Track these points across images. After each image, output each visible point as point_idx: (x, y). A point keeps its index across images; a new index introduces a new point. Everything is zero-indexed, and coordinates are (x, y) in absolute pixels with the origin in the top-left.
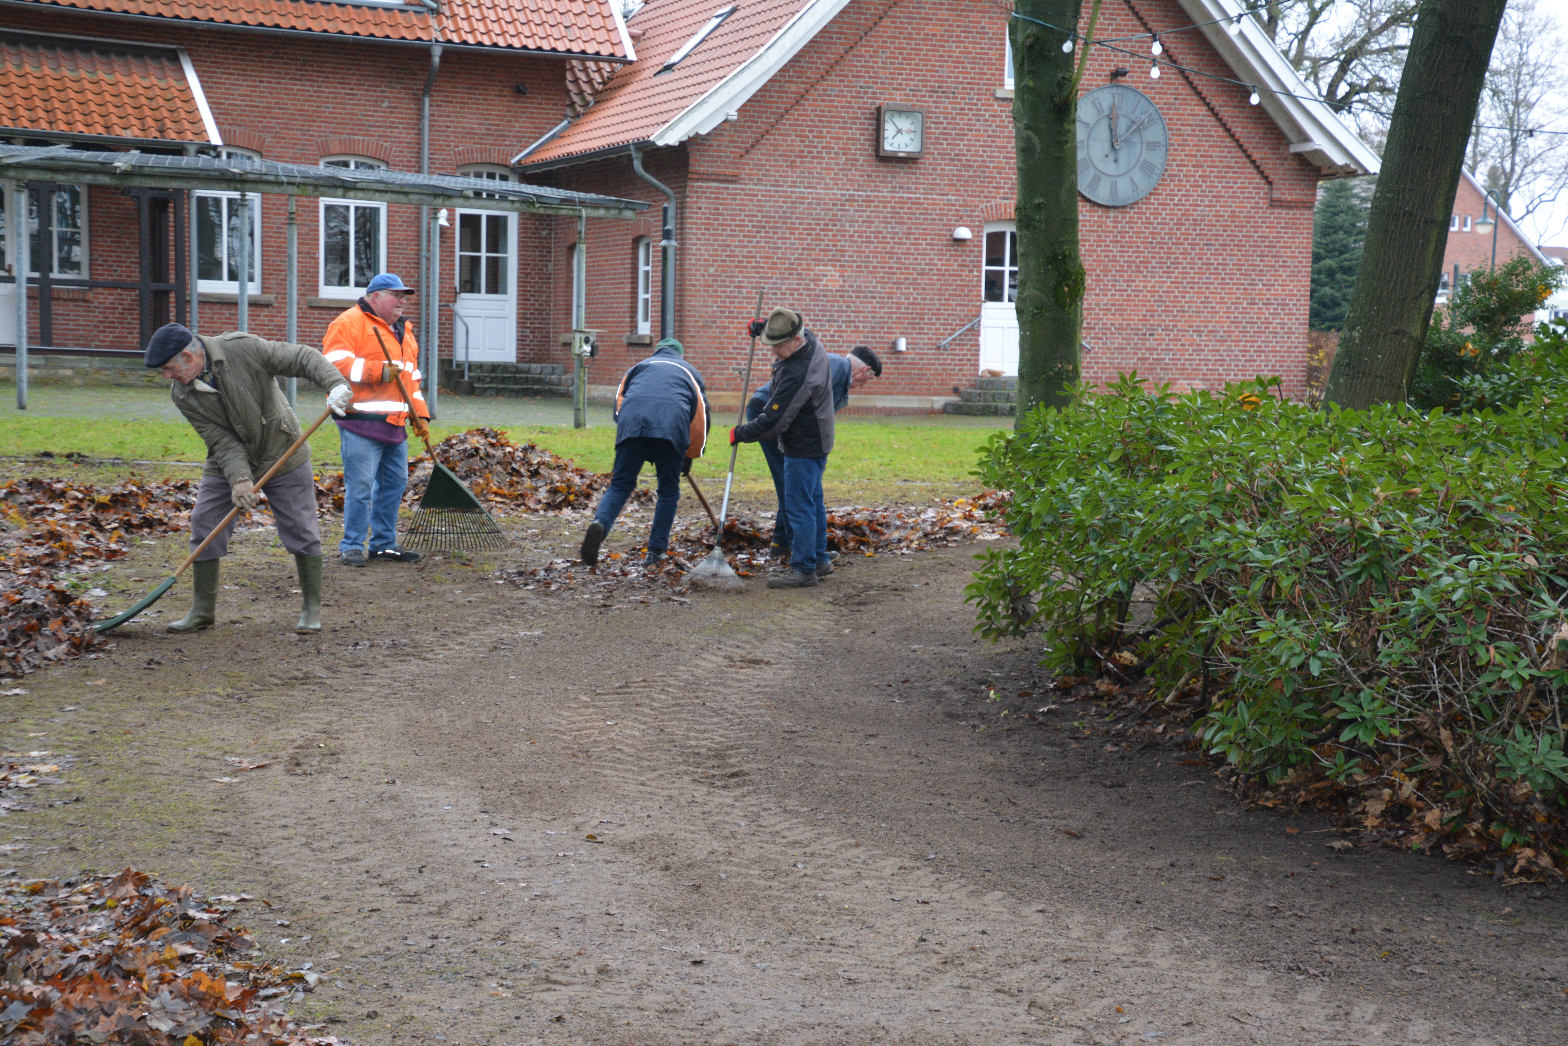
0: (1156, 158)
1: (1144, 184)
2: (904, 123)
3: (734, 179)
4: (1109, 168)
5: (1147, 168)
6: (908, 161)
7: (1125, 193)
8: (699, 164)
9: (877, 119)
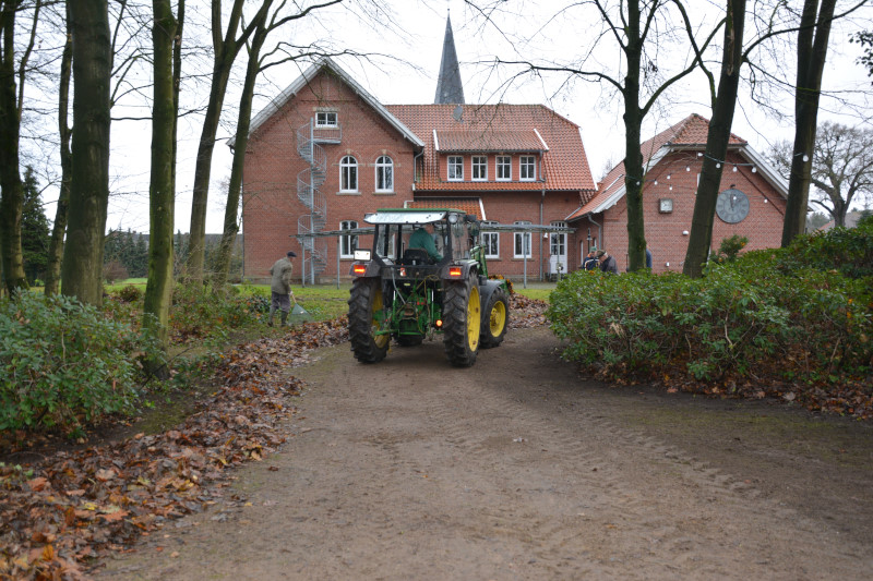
0: (746, 209)
1: (742, 216)
2: (667, 203)
3: (617, 221)
4: (731, 212)
5: (743, 212)
6: (669, 213)
7: (736, 219)
8: (607, 217)
9: (659, 202)
